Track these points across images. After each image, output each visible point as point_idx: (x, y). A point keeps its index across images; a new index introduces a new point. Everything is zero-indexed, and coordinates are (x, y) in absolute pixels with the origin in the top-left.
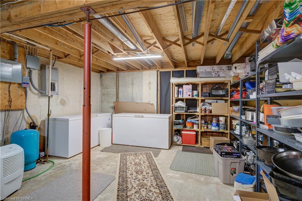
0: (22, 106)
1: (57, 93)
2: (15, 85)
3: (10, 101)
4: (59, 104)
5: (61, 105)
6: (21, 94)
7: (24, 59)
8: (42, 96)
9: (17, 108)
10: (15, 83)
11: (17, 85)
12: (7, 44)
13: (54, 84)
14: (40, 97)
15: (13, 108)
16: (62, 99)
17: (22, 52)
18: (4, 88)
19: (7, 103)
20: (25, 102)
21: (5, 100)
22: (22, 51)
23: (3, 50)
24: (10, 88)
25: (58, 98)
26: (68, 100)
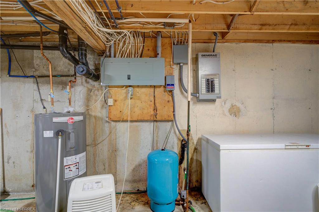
0: (169, 116)
1: (218, 96)
2: (161, 88)
3: (155, 109)
4: (228, 114)
5: (231, 115)
6: (168, 100)
7: (171, 52)
8: (198, 102)
9: (164, 119)
10: (161, 86)
11: (163, 88)
12: (152, 40)
13: (212, 82)
14: (196, 103)
15: (159, 118)
16: (233, 106)
17: (168, 44)
18: (149, 94)
19: (152, 113)
20: (173, 111)
21: (150, 108)
22: (168, 42)
23: (148, 48)
24: (155, 94)
25: (225, 103)
26: (245, 107)
